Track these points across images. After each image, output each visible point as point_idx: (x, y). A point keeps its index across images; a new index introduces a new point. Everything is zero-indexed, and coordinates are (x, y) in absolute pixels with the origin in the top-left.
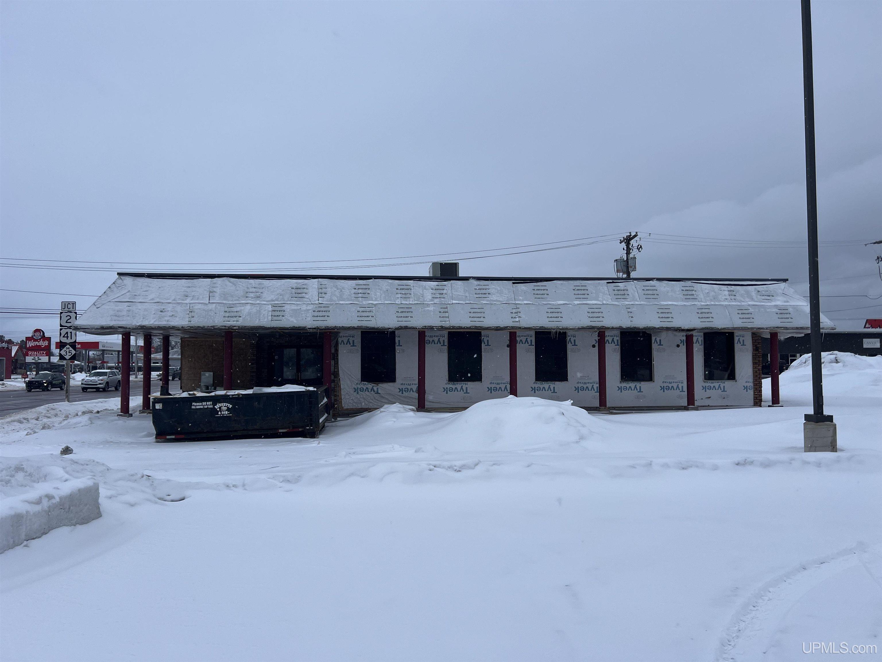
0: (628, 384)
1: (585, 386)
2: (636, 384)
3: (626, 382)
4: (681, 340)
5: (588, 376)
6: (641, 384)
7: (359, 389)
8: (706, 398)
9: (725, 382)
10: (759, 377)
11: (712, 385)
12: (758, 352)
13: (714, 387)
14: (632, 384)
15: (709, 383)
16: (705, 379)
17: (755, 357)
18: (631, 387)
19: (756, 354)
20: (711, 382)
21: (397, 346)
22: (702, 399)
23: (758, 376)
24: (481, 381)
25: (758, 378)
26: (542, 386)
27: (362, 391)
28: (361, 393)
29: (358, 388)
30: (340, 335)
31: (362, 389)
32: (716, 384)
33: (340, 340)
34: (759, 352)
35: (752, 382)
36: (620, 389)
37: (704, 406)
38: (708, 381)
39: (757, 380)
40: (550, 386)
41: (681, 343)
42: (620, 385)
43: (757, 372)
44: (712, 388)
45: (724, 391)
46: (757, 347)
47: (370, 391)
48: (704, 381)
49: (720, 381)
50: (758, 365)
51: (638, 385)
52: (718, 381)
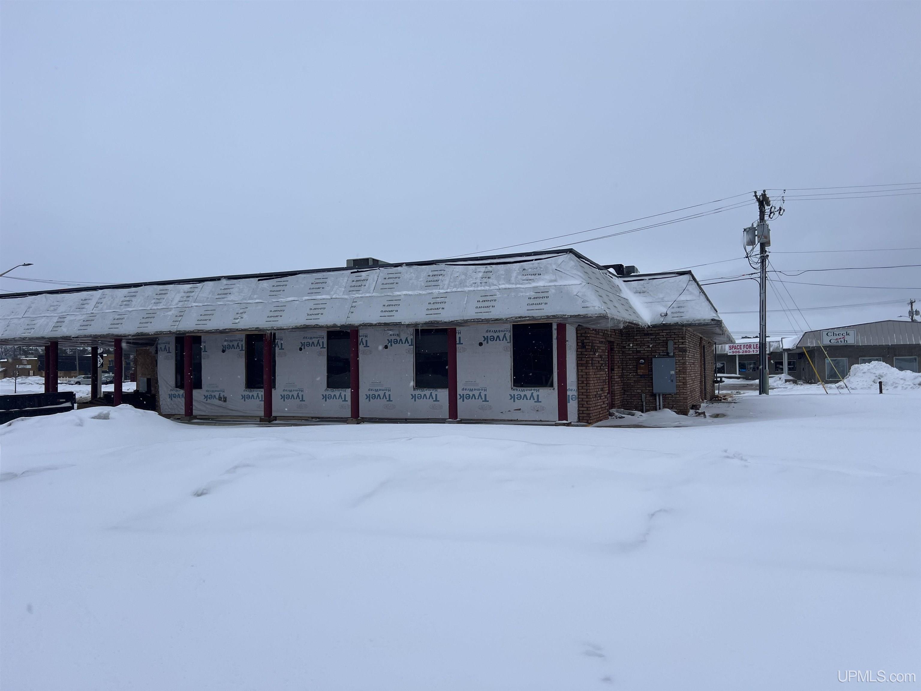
0: (423, 391)
1: (376, 394)
2: (432, 391)
3: (420, 389)
4: (484, 337)
5: (380, 383)
6: (437, 391)
7: (173, 396)
8: (515, 410)
9: (539, 389)
10: (587, 384)
11: (522, 394)
12: (584, 350)
13: (525, 395)
14: (427, 391)
15: (520, 390)
16: (514, 386)
17: (580, 356)
18: (426, 394)
19: (581, 352)
20: (522, 389)
21: (203, 352)
22: (509, 411)
23: (585, 382)
24: (275, 388)
25: (585, 385)
26: (333, 394)
27: (175, 397)
28: (174, 399)
29: (171, 394)
30: (160, 342)
31: (175, 395)
32: (528, 392)
33: (159, 347)
34: (586, 350)
35: (575, 390)
36: (414, 397)
37: (511, 420)
38: (517, 388)
39: (584, 388)
40: (341, 393)
41: (484, 341)
42: (414, 393)
43: (584, 376)
44: (522, 398)
45: (538, 401)
46: (583, 344)
47: (181, 397)
48: (512, 388)
49: (533, 388)
50: (584, 368)
51: (434, 392)
52: (531, 388)
